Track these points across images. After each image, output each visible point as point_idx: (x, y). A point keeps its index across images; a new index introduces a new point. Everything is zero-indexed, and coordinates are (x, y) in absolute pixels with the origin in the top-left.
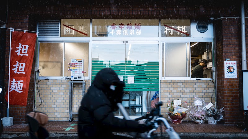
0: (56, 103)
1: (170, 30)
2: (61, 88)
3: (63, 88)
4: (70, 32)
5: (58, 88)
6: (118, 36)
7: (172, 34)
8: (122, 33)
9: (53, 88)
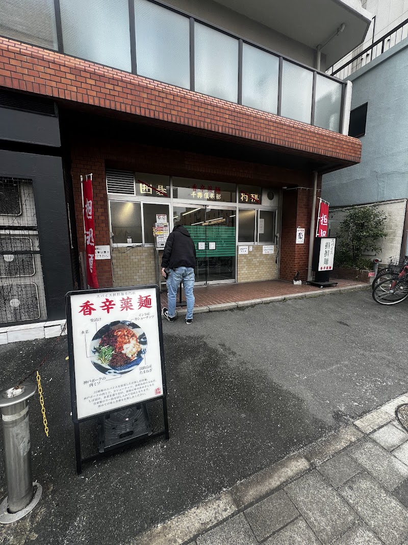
0: (138, 274)
1: (246, 197)
2: (142, 257)
3: (144, 257)
4: (147, 190)
5: (139, 257)
6: (199, 199)
7: (247, 200)
8: (203, 195)
9: (134, 257)
